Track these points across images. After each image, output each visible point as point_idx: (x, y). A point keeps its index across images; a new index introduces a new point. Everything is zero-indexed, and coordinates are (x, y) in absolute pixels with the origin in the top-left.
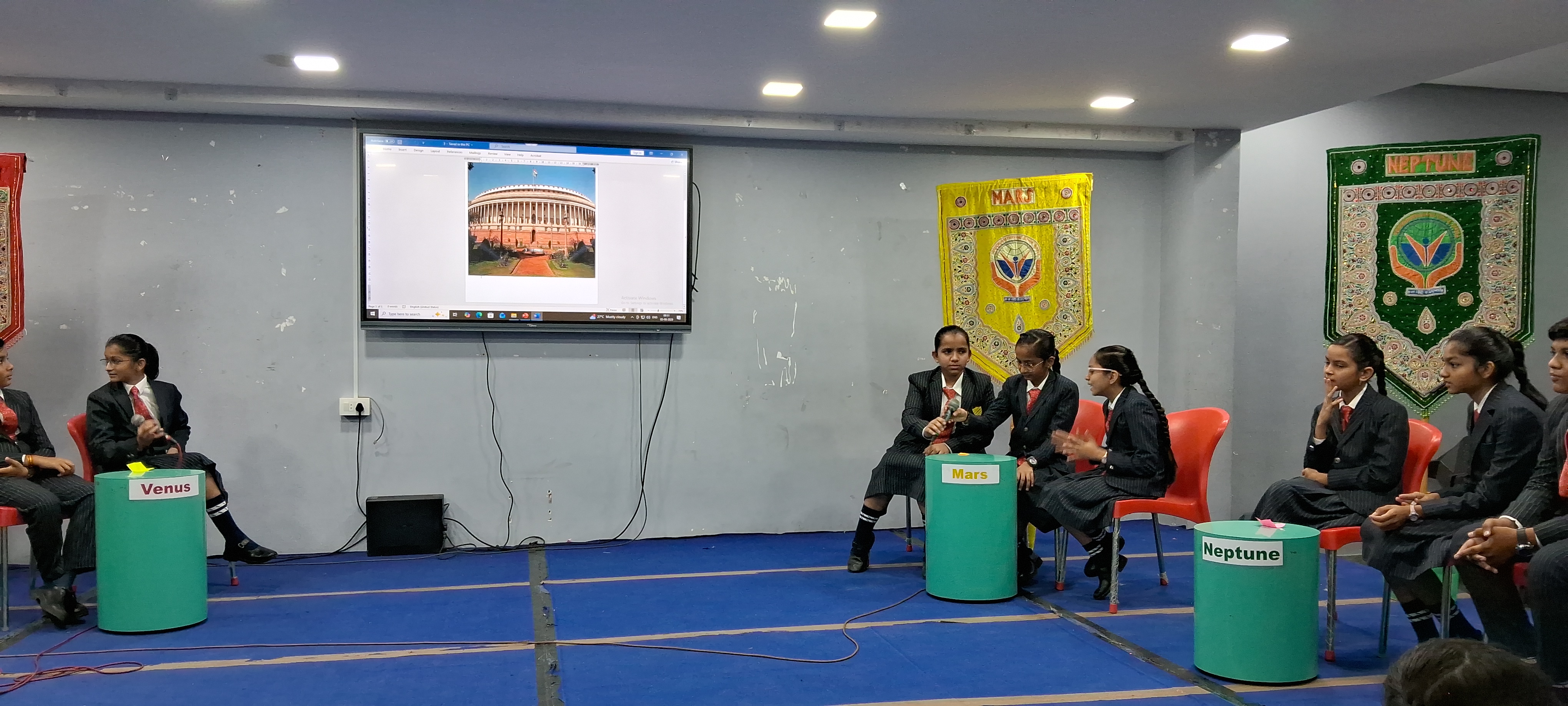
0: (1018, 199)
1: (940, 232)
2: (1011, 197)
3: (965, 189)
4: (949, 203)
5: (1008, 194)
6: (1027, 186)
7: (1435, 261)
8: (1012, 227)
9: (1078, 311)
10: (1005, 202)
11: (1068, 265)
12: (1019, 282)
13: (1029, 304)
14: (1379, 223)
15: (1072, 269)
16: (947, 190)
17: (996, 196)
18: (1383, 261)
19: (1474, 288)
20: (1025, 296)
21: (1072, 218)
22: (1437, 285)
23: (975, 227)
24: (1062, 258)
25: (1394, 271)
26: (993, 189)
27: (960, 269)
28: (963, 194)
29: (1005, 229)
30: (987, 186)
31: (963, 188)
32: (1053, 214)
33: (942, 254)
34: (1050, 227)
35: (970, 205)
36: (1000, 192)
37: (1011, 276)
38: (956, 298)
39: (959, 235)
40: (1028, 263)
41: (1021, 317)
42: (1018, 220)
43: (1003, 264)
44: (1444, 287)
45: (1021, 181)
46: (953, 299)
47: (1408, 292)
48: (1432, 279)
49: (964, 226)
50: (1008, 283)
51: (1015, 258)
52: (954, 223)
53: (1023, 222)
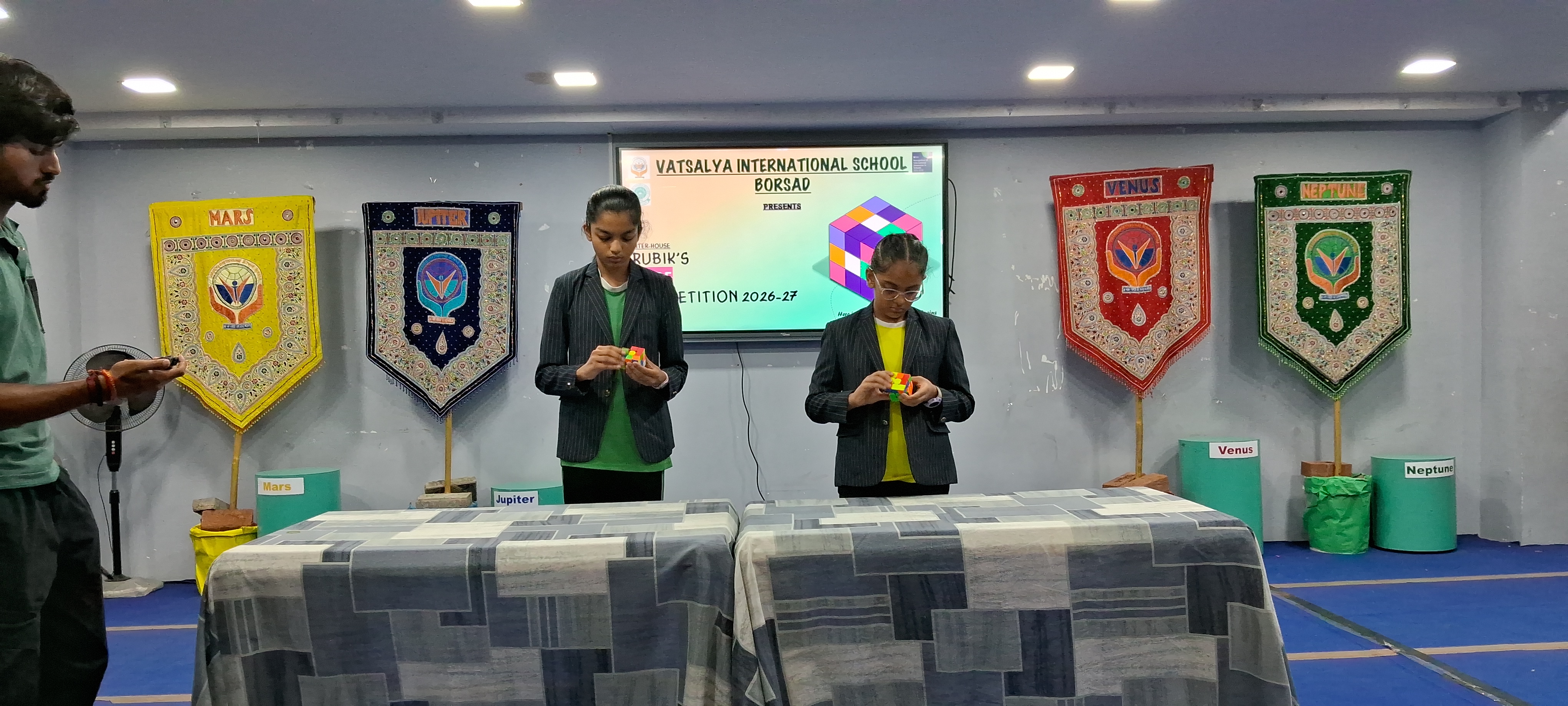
7: (1341, 271)
14: (1297, 240)
18: (1301, 271)
19: (1369, 294)
22: (1343, 291)
25: (1311, 281)
44: (1347, 292)
47: (1321, 297)
48: (1340, 286)
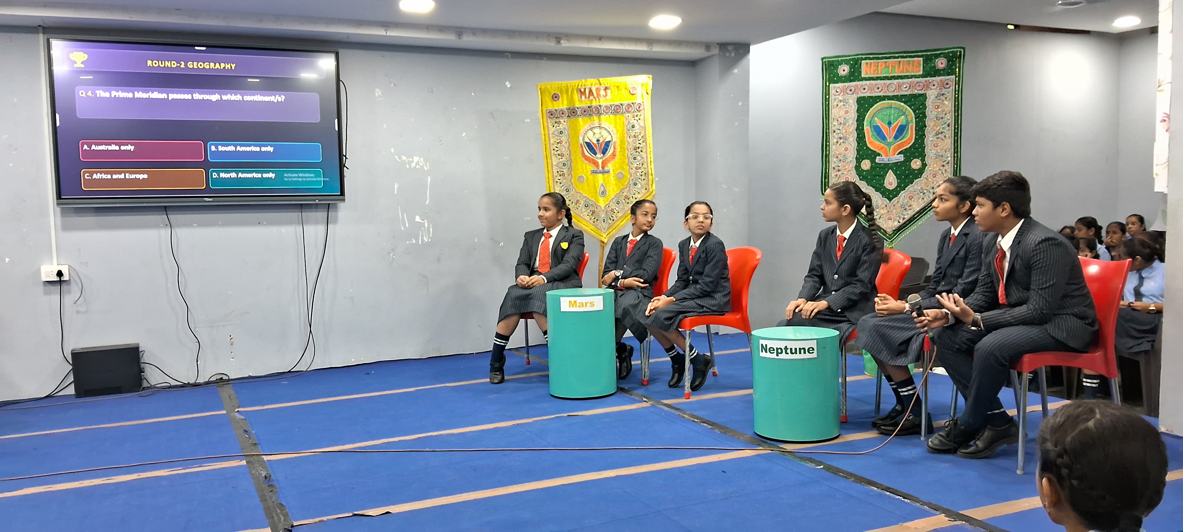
0: (598, 95)
1: (541, 120)
2: (593, 93)
3: (558, 87)
4: (547, 98)
5: (591, 91)
6: (605, 85)
7: (896, 137)
8: (595, 117)
9: (644, 179)
10: (589, 97)
11: (636, 145)
12: (601, 158)
13: (609, 175)
14: (858, 111)
15: (639, 148)
16: (546, 88)
17: (582, 93)
18: (861, 138)
19: (922, 156)
20: (606, 169)
21: (638, 109)
22: (898, 154)
23: (568, 116)
24: (632, 139)
25: (869, 145)
26: (579, 87)
27: (557, 149)
28: (557, 91)
29: (590, 119)
30: (575, 85)
31: (557, 86)
32: (624, 107)
33: (543, 137)
34: (622, 116)
35: (563, 100)
36: (585, 89)
37: (595, 154)
38: (555, 171)
39: (556, 123)
40: (608, 144)
41: (604, 185)
42: (597, 111)
43: (589, 145)
44: (902, 155)
45: (599, 81)
46: (553, 172)
47: (878, 160)
48: (895, 150)
49: (559, 116)
50: (593, 159)
51: (598, 140)
52: (551, 114)
53: (603, 112)
